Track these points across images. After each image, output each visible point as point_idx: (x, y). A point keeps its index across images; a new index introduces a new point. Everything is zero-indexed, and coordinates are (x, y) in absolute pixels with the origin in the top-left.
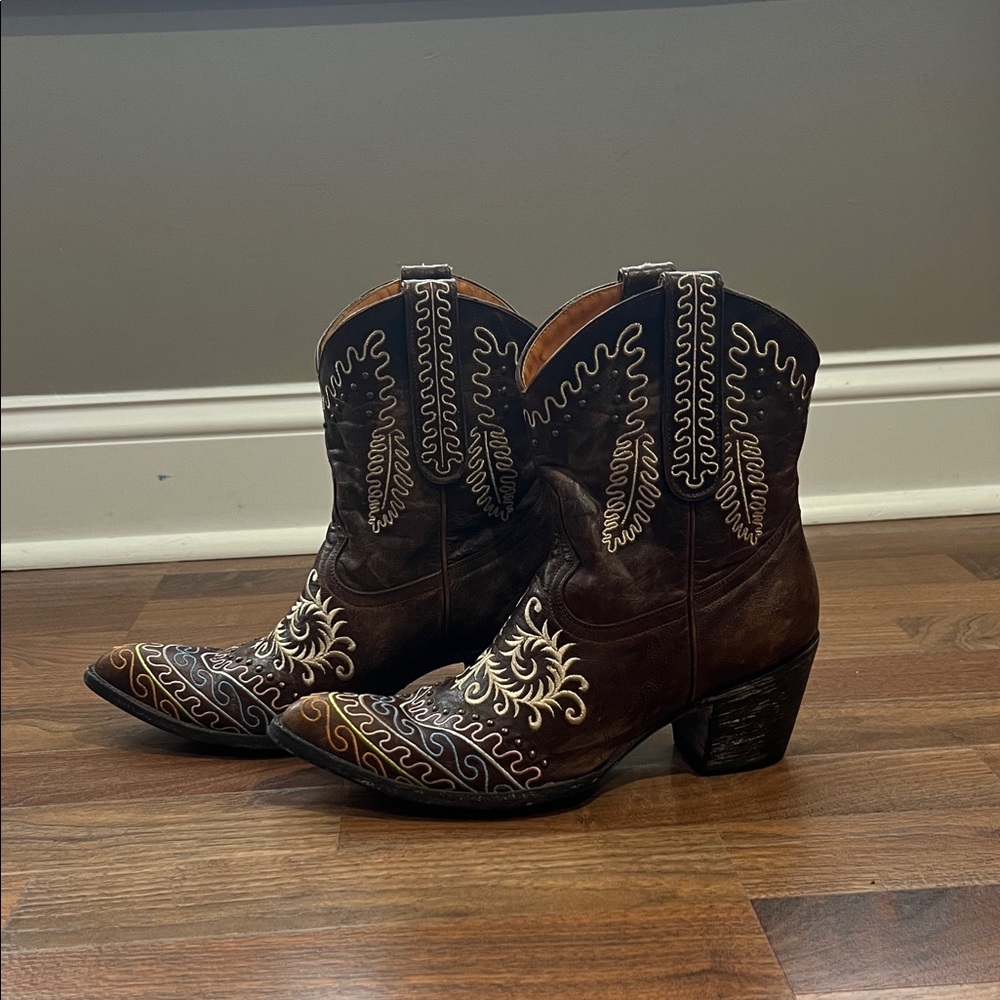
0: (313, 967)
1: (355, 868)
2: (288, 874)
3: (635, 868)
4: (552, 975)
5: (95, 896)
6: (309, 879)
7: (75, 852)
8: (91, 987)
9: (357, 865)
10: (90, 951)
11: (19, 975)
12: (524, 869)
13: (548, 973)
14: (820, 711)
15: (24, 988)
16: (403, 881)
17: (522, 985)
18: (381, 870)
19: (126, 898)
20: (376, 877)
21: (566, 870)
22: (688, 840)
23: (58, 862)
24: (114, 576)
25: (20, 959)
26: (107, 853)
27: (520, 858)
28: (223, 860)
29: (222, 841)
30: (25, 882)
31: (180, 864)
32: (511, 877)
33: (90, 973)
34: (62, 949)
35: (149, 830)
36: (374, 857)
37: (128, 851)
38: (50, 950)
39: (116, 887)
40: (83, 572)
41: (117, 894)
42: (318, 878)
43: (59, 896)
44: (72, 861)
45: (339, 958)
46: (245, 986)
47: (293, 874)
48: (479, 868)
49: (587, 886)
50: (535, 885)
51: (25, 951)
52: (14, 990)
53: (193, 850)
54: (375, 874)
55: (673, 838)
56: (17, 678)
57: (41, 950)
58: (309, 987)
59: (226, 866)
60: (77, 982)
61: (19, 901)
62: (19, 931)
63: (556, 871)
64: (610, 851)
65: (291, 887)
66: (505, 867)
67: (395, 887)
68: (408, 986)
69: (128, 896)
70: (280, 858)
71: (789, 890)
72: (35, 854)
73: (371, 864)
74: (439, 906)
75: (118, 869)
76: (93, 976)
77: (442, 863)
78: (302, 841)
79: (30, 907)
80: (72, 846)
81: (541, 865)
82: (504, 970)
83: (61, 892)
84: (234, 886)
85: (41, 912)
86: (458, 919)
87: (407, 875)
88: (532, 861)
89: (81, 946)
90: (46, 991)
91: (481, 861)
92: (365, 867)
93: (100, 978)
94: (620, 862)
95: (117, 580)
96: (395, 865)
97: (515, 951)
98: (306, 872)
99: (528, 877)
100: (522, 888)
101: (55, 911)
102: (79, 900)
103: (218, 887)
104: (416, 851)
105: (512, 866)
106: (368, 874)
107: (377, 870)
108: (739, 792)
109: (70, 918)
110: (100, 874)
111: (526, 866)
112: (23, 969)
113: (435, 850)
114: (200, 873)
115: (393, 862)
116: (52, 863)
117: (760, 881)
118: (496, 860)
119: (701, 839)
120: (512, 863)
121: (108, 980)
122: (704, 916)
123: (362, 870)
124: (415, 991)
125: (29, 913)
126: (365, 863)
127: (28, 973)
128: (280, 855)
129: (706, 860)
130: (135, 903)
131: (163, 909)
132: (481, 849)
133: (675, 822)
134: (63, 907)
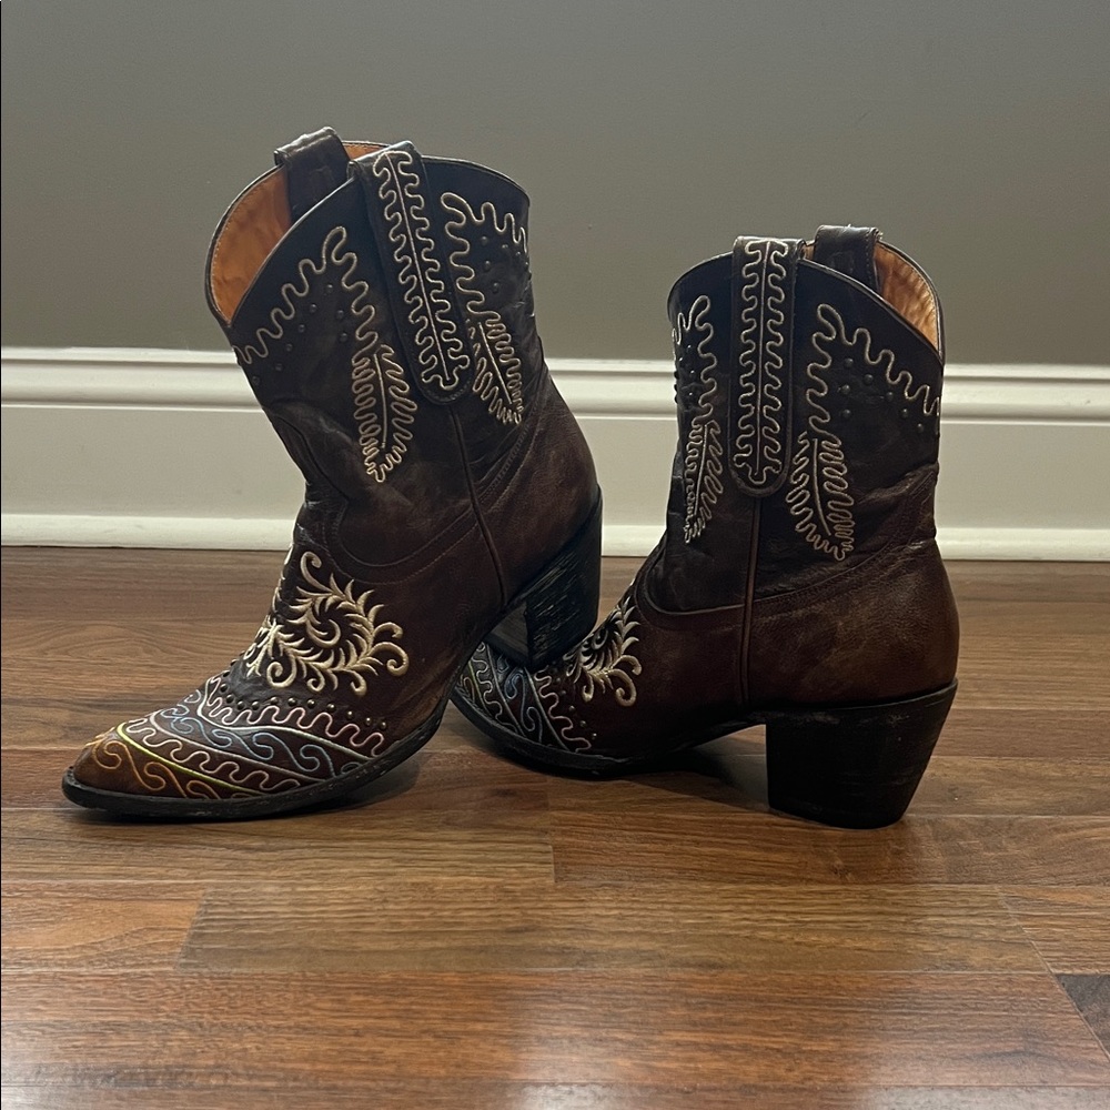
0: (555, 1011)
1: (582, 905)
2: (503, 905)
3: (910, 929)
4: (838, 1044)
5: (286, 913)
6: (530, 912)
7: (254, 863)
8: (300, 1015)
9: (583, 901)
10: (291, 974)
11: (214, 997)
12: (777, 921)
13: (834, 1040)
14: (1090, 767)
15: (222, 1012)
16: (639, 924)
17: (804, 1052)
18: (611, 909)
19: (323, 918)
20: (608, 916)
21: (830, 926)
22: (968, 902)
23: (236, 873)
24: (242, 562)
25: (211, 978)
26: (291, 867)
27: (772, 908)
28: (425, 884)
29: (421, 864)
30: (201, 892)
31: (380, 885)
32: (766, 929)
33: (296, 1000)
34: (259, 970)
35: (335, 844)
36: (599, 893)
37: (314, 866)
38: (245, 971)
39: (307, 905)
40: (205, 555)
41: (313, 913)
42: (539, 912)
43: (245, 910)
44: (251, 873)
45: (582, 1003)
46: (479, 1027)
47: (510, 906)
48: (726, 915)
49: (859, 945)
50: (797, 940)
51: (215, 969)
52: (210, 1013)
53: (389, 870)
54: (604, 913)
55: (947, 898)
56: (152, 666)
57: (235, 970)
58: (554, 1034)
59: (431, 891)
60: (282, 1008)
61: (198, 913)
62: (205, 946)
63: (819, 926)
64: (877, 908)
65: (510, 919)
66: (756, 916)
67: (631, 929)
68: (672, 1042)
69: (324, 915)
70: (492, 887)
71: (1097, 966)
72: (207, 862)
73: (599, 901)
74: (688, 954)
75: (308, 885)
76: (301, 1003)
77: (682, 907)
78: (513, 870)
79: (213, 920)
80: (250, 856)
81: (799, 918)
82: (780, 1033)
83: (245, 906)
84: (446, 913)
85: (227, 927)
86: (714, 972)
87: (644, 916)
88: (787, 913)
89: (281, 968)
90: (248, 1016)
91: (727, 908)
92: (591, 904)
93: (308, 1005)
94: (891, 921)
95: (246, 567)
96: (626, 905)
97: (789, 1012)
98: (525, 905)
99: (784, 930)
100: (781, 942)
101: (243, 926)
102: (269, 916)
103: (426, 914)
104: (648, 890)
105: (764, 917)
106: (597, 912)
107: (606, 908)
108: (1016, 852)
109: (263, 936)
110: (288, 889)
111: (780, 917)
112: (217, 989)
113: (670, 891)
114: (404, 896)
115: (622, 901)
116: (229, 873)
117: (1062, 954)
118: (744, 908)
119: (982, 902)
120: (764, 912)
121: (319, 1009)
122: (1004, 990)
123: (589, 907)
124: (680, 1049)
125: (213, 927)
126: (592, 900)
127: (223, 995)
128: (491, 883)
129: (992, 927)
130: (335, 925)
131: (367, 934)
132: (723, 894)
133: (946, 880)
134: (251, 923)
